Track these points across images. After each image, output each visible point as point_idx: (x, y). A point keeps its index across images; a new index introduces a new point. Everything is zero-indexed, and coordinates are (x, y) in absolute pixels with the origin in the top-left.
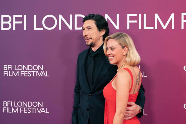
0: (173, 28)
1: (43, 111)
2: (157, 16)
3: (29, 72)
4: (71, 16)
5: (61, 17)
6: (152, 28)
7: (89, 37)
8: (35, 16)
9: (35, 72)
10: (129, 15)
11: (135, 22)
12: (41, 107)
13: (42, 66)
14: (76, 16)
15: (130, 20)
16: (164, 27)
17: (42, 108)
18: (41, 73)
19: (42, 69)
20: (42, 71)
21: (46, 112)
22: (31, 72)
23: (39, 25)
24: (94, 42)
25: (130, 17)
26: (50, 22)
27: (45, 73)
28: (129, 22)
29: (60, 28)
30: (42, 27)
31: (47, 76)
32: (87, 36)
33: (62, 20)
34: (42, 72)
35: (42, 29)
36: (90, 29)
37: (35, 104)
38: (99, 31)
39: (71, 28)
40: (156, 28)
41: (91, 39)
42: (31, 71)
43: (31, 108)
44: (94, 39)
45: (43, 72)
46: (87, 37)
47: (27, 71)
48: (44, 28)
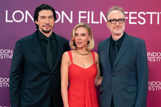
13: (12, 50)
18: (11, 56)
20: (11, 54)
23: (10, 18)
26: (18, 16)
42: (3, 54)
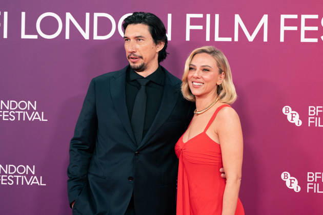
0: (265, 39)
1: (35, 181)
2: (238, 19)
3: (12, 114)
4: (88, 15)
5: (69, 16)
6: (229, 39)
7: (138, 54)
8: (23, 14)
9: (22, 112)
10: (189, 16)
11: (200, 27)
12: (32, 175)
13: (35, 102)
14: (96, 15)
15: (192, 24)
16: (251, 38)
17: (34, 176)
18: (32, 115)
19: (35, 109)
20: (34, 111)
21: (40, 183)
22: (16, 113)
24: (146, 63)
25: (191, 19)
27: (39, 114)
28: (189, 27)
29: (67, 37)
30: (36, 33)
31: (43, 120)
32: (135, 53)
33: (71, 22)
34: (35, 114)
35: (35, 37)
36: (141, 41)
37: (21, 170)
38: (155, 44)
39: (86, 36)
40: (236, 39)
41: (141, 57)
43: (15, 176)
44: (146, 59)
45: (37, 113)
46: (134, 55)
47: (7, 110)
48: (39, 36)
